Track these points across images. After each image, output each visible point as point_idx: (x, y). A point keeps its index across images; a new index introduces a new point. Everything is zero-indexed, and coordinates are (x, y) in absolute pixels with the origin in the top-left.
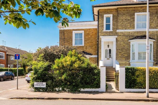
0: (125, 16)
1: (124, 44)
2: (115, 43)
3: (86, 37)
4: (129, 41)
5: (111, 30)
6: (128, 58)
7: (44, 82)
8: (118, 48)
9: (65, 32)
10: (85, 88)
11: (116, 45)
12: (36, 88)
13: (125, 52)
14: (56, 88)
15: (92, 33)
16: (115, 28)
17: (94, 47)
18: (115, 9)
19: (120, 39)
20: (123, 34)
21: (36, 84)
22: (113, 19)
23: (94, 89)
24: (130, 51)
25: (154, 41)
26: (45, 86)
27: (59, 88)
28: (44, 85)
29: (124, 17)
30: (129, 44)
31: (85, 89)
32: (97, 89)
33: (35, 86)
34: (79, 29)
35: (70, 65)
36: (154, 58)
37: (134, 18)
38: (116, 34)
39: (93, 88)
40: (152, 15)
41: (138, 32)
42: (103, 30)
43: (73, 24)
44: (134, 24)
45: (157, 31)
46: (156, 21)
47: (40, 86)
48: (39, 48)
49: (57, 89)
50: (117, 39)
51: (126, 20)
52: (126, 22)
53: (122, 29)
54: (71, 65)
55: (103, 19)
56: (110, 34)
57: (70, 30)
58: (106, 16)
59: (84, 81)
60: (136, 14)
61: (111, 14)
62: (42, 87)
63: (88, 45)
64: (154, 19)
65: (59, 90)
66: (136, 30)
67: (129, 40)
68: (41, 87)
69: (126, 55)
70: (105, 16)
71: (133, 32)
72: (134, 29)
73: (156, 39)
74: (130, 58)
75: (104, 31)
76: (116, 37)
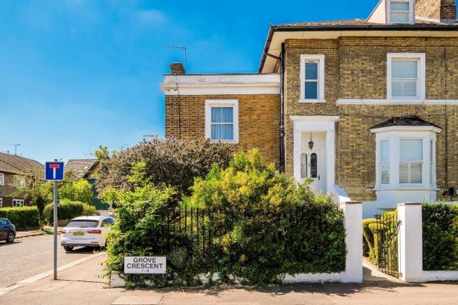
0: (360, 60)
1: (359, 138)
2: (331, 137)
3: (243, 118)
4: (372, 131)
5: (321, 98)
6: (369, 177)
7: (158, 255)
8: (342, 150)
9: (183, 103)
10: (298, 272)
11: (336, 143)
12: (132, 275)
13: (362, 162)
14: (200, 275)
15: (261, 108)
16: (332, 93)
17: (267, 147)
18: (333, 40)
19: (348, 124)
20: (355, 109)
21: (132, 262)
22: (327, 69)
23: (328, 274)
24: (374, 159)
25: (438, 133)
26: (162, 270)
27: (212, 275)
28: (159, 265)
29: (357, 65)
30: (371, 139)
31: (296, 275)
32: (337, 274)
33: (127, 271)
34: (224, 95)
35: (251, 198)
36: (437, 178)
37: (384, 68)
38: (336, 110)
39: (322, 271)
40: (432, 61)
41: (395, 107)
42: (298, 97)
43: (206, 80)
44: (386, 85)
45: (446, 106)
46: (442, 79)
47: (145, 271)
48: (101, 147)
49: (204, 278)
50: (337, 124)
51: (362, 71)
52: (364, 78)
53: (353, 98)
54: (254, 199)
55: (297, 68)
56: (319, 110)
57: (198, 97)
58: (306, 60)
59: (291, 250)
60: (390, 56)
61: (321, 53)
62: (153, 271)
63: (250, 140)
64: (438, 73)
65: (211, 280)
66: (390, 100)
67: (372, 128)
68: (150, 272)
69: (363, 170)
70: (304, 58)
71: (383, 106)
72: (385, 98)
73: (444, 128)
74: (375, 180)
75: (300, 101)
76: (337, 118)
